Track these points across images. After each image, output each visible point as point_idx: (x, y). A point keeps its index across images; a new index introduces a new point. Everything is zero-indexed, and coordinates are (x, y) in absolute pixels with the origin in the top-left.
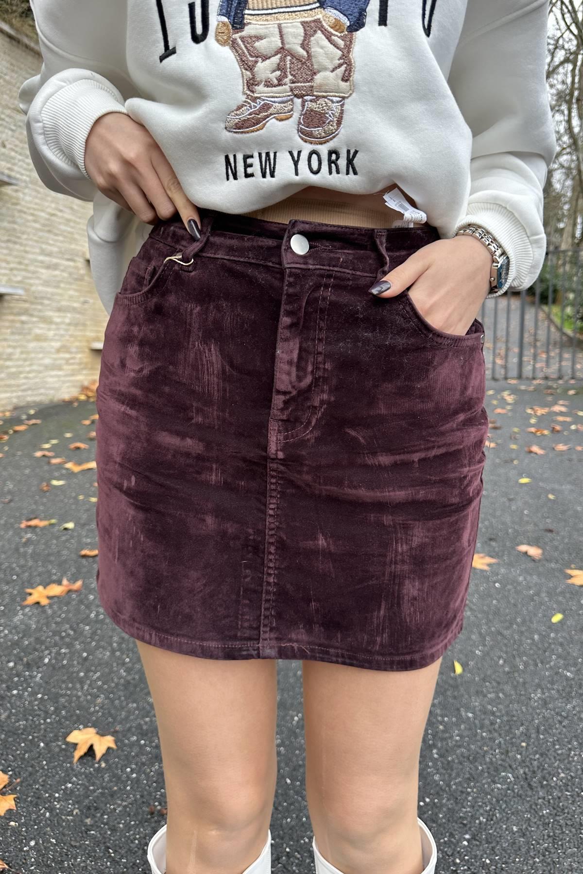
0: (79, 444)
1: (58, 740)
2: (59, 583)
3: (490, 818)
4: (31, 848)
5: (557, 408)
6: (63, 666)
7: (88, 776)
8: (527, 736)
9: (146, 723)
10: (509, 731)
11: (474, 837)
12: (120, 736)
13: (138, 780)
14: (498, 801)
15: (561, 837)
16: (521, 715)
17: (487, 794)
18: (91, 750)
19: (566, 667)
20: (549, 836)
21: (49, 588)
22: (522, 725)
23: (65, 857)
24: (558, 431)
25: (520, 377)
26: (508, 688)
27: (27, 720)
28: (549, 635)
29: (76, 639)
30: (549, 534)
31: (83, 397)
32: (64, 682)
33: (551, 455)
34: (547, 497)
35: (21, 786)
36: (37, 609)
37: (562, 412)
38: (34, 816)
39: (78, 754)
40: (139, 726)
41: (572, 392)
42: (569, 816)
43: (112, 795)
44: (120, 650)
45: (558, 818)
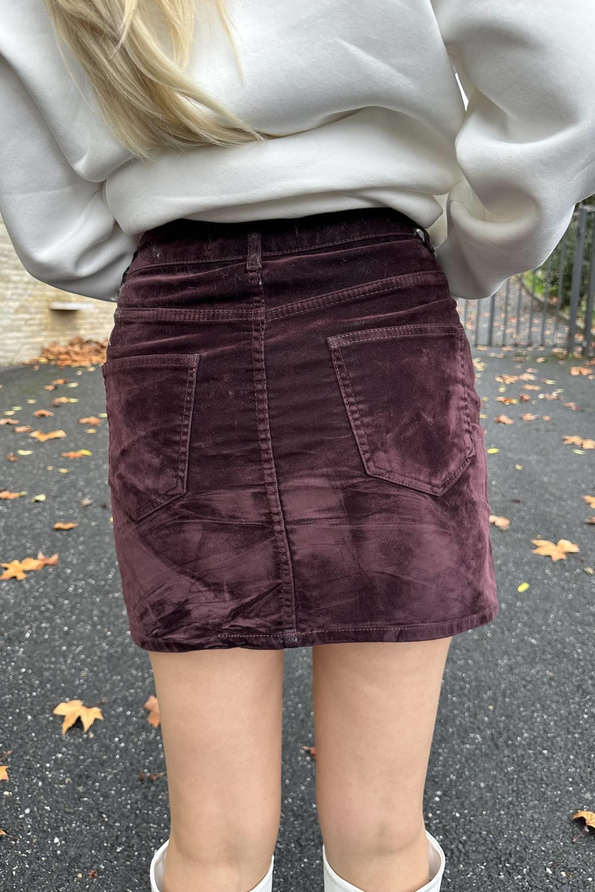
0: (43, 412)
1: (45, 713)
2: (35, 557)
3: (460, 775)
4: (27, 816)
5: (526, 377)
6: (45, 640)
7: (78, 747)
8: (494, 700)
9: (131, 695)
10: (478, 696)
11: (445, 794)
12: (106, 707)
13: (126, 749)
14: (467, 760)
15: (524, 791)
16: (489, 680)
17: (456, 754)
18: (79, 722)
19: (531, 634)
20: (513, 791)
21: (24, 562)
22: (490, 689)
23: (60, 824)
24: (526, 401)
25: (490, 344)
26: (476, 655)
27: (12, 694)
28: (515, 604)
29: (56, 614)
30: (516, 505)
31: (43, 360)
32: (47, 656)
33: (519, 425)
34: (514, 467)
35: (12, 758)
36: (14, 583)
37: (530, 380)
38: (27, 786)
39: (66, 726)
40: (124, 698)
41: (540, 360)
42: (532, 772)
43: (103, 763)
44: (101, 623)
45: (521, 774)
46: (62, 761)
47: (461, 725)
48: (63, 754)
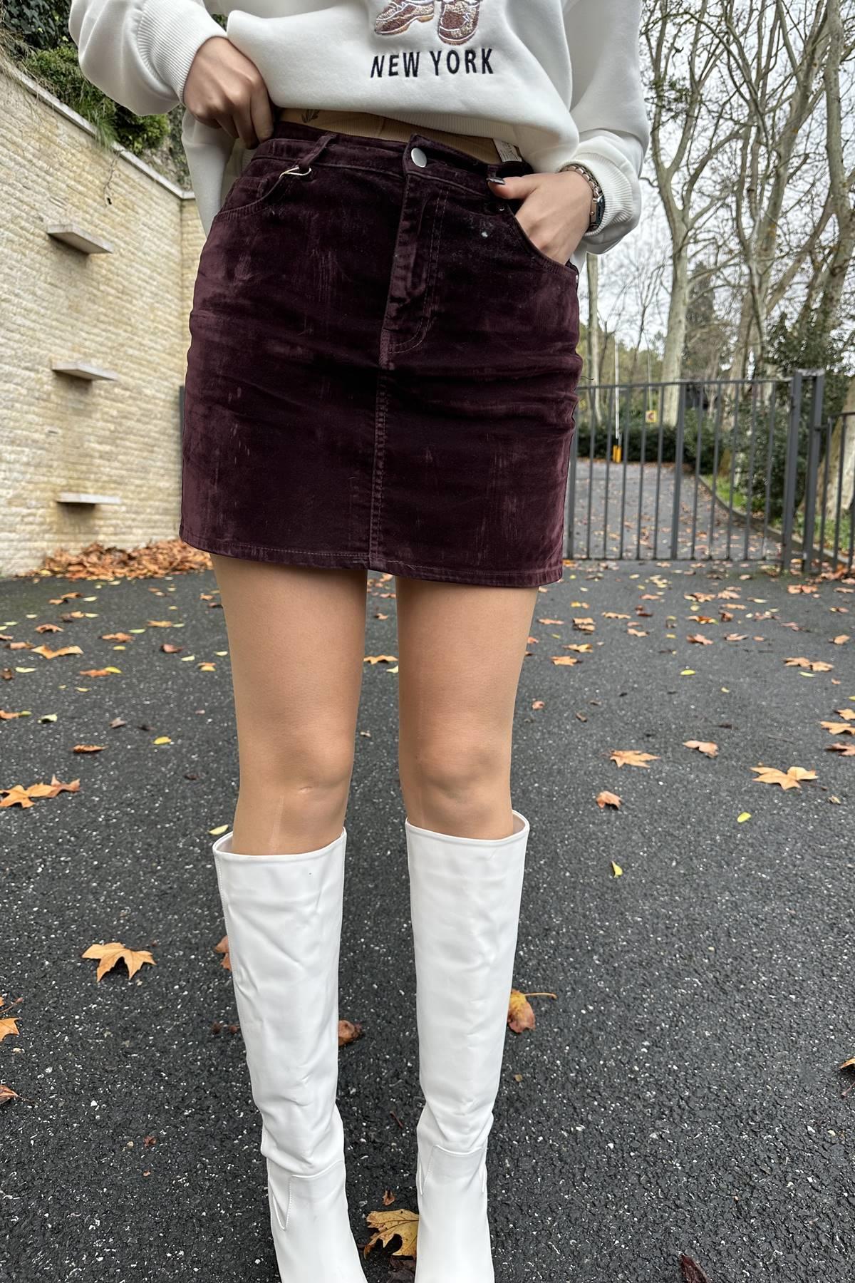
0: (48, 627)
1: (70, 957)
2: (48, 783)
3: (674, 1022)
4: (48, 1075)
5: (726, 594)
6: (67, 876)
7: (121, 997)
8: (715, 939)
9: (196, 936)
10: (692, 935)
11: (655, 1044)
12: (159, 950)
13: (191, 998)
14: (682, 1007)
16: (705, 919)
17: (668, 999)
18: (121, 965)
19: (760, 868)
20: (751, 1040)
21: (30, 789)
22: (708, 928)
23: (97, 1084)
24: (729, 620)
25: (674, 557)
26: (686, 891)
27: (19, 936)
28: (735, 836)
29: (81, 846)
30: (726, 731)
31: (45, 573)
32: (68, 893)
33: (721, 645)
34: (720, 690)
35: (23, 1008)
36: (16, 812)
37: (731, 598)
38: (47, 1041)
39: (101, 972)
40: (186, 940)
41: (744, 577)
43: (157, 1014)
46: (98, 1013)
47: (671, 968)
48: (99, 1004)
